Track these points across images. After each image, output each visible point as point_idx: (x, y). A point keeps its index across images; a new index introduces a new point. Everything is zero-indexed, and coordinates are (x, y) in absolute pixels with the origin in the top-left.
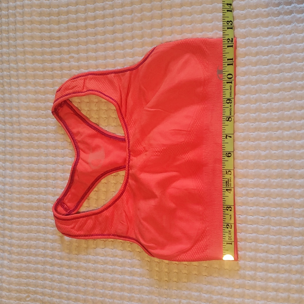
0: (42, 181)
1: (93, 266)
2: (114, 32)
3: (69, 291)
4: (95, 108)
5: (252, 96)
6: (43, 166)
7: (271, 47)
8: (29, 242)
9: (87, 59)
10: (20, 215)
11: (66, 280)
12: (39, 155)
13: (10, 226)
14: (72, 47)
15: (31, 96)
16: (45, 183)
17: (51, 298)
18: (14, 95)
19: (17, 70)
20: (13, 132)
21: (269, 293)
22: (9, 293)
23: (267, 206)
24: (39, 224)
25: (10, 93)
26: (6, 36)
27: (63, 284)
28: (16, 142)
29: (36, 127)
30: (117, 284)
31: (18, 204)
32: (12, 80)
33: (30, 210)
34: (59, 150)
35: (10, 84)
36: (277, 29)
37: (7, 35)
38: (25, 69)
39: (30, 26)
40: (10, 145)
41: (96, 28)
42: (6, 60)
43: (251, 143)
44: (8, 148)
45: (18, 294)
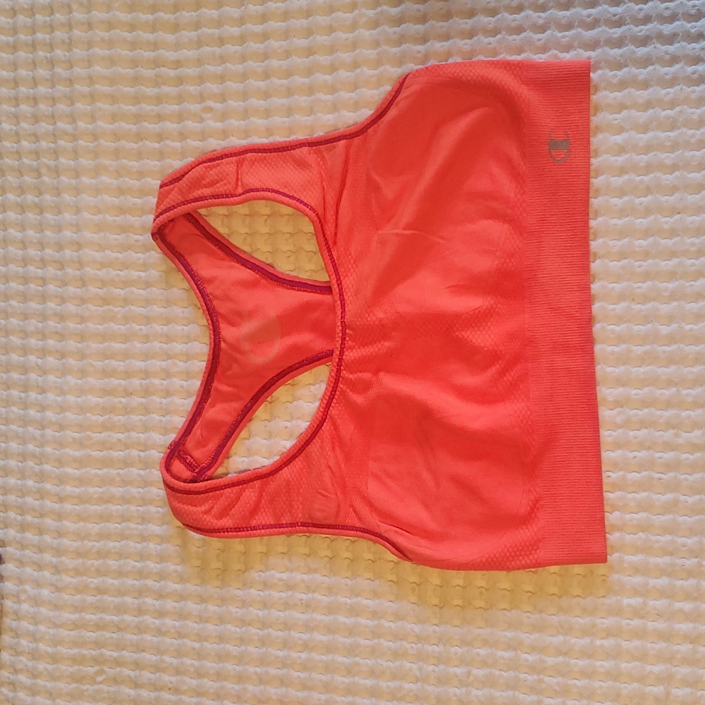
0: (136, 401)
1: (260, 595)
2: (310, 51)
3: (200, 655)
4: (264, 230)
5: (637, 201)
6: (139, 364)
7: (681, 89)
8: (102, 543)
9: (246, 114)
10: (81, 481)
11: (196, 631)
12: (126, 338)
13: (57, 506)
14: (209, 85)
15: (108, 199)
16: (142, 404)
17: (158, 674)
18: (67, 197)
19: (75, 138)
20: (64, 284)
21: (675, 648)
22: (55, 666)
23: (672, 451)
24: (125, 500)
25: (58, 192)
26: (46, 57)
27: (186, 640)
28: (71, 308)
29: (122, 273)
30: (319, 637)
31: (78, 454)
32: (63, 160)
33: (107, 468)
34: (176, 325)
35: (57, 171)
36: (694, 49)
37: (48, 55)
38: (95, 136)
39: (107, 34)
40: (56, 314)
41: (267, 42)
42: (46, 113)
43: (637, 307)
44: (51, 323)
45: (76, 668)
